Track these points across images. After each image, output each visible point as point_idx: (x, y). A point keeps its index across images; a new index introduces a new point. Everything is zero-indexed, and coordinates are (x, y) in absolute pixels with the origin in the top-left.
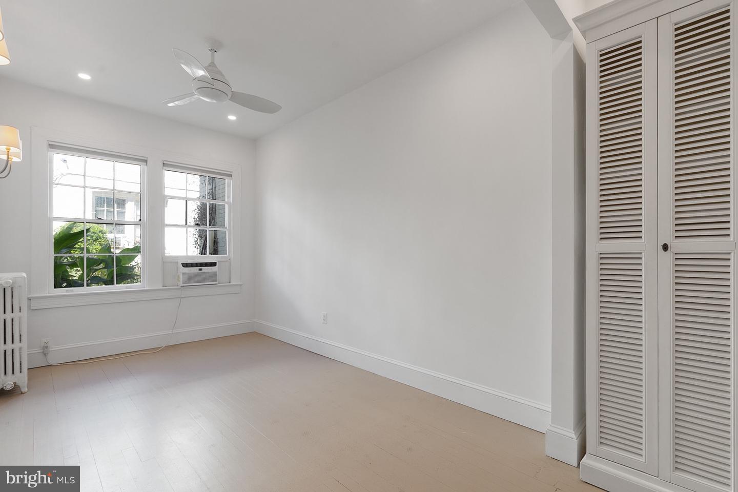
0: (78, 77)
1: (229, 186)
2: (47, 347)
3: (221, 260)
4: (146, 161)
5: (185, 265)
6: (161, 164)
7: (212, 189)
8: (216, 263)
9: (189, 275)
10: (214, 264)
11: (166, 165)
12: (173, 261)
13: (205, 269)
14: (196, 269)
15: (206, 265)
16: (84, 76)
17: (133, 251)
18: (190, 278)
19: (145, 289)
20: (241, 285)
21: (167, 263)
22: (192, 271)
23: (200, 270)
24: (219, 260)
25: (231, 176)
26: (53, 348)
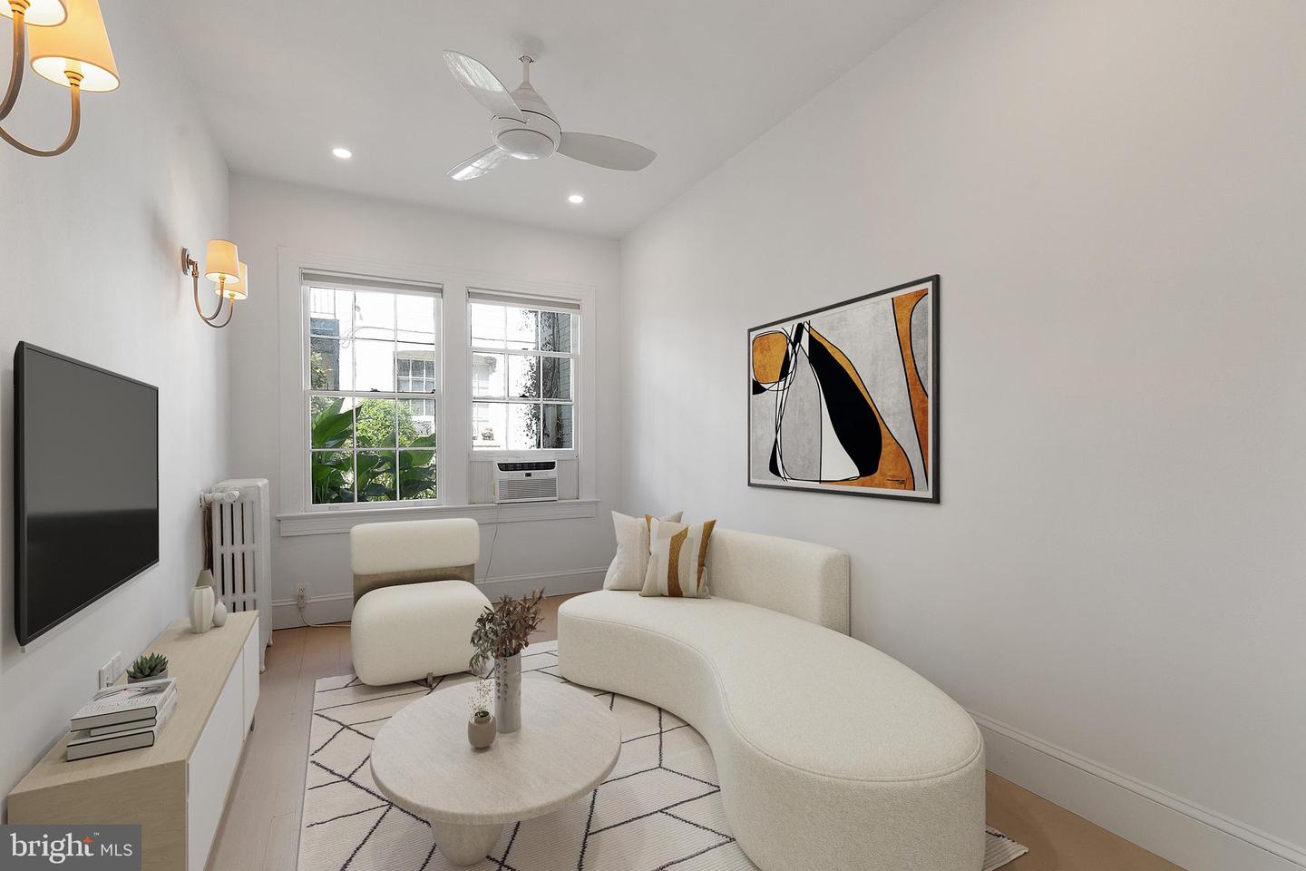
0: (335, 156)
1: (576, 326)
2: (302, 597)
3: (563, 458)
4: (441, 291)
5: (505, 467)
6: (464, 294)
7: (553, 335)
8: (554, 463)
9: (511, 483)
10: (550, 466)
11: (472, 295)
12: (485, 459)
13: (536, 474)
14: (521, 475)
15: (539, 466)
16: (342, 153)
17: (425, 443)
18: (513, 490)
19: (443, 506)
20: (596, 503)
21: (475, 463)
22: (515, 478)
23: (528, 475)
24: (560, 458)
25: (578, 307)
26: (312, 599)
